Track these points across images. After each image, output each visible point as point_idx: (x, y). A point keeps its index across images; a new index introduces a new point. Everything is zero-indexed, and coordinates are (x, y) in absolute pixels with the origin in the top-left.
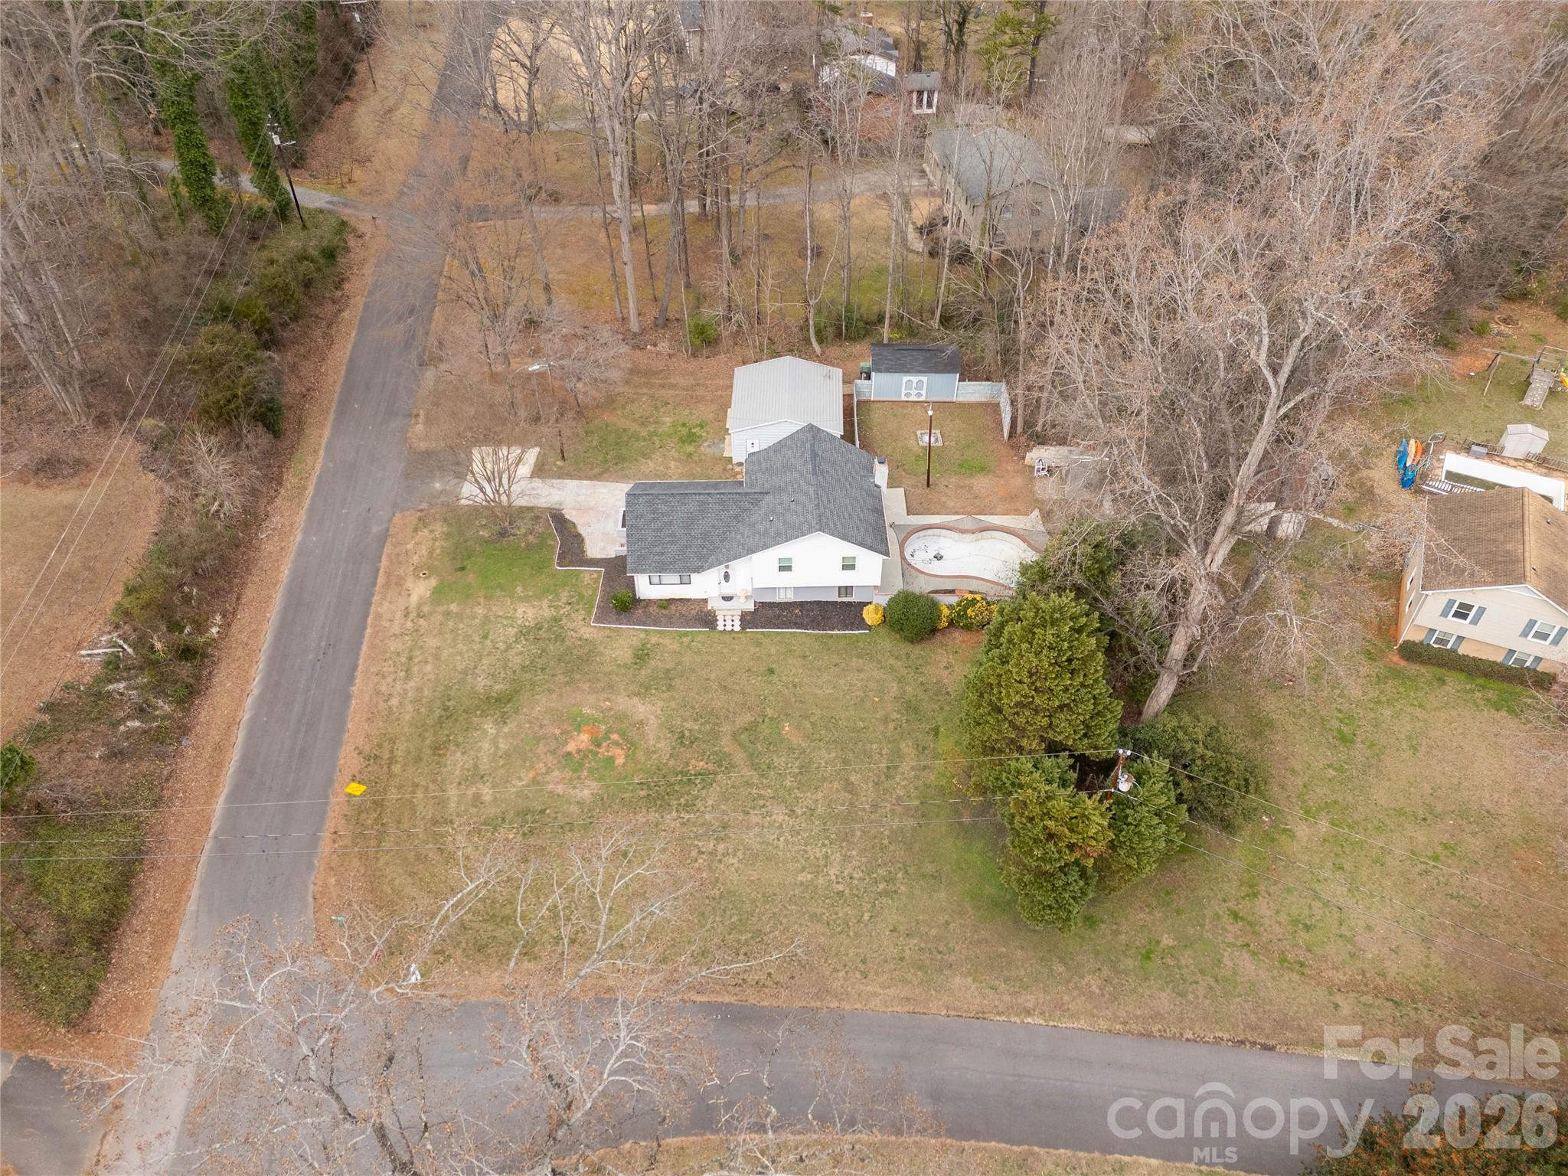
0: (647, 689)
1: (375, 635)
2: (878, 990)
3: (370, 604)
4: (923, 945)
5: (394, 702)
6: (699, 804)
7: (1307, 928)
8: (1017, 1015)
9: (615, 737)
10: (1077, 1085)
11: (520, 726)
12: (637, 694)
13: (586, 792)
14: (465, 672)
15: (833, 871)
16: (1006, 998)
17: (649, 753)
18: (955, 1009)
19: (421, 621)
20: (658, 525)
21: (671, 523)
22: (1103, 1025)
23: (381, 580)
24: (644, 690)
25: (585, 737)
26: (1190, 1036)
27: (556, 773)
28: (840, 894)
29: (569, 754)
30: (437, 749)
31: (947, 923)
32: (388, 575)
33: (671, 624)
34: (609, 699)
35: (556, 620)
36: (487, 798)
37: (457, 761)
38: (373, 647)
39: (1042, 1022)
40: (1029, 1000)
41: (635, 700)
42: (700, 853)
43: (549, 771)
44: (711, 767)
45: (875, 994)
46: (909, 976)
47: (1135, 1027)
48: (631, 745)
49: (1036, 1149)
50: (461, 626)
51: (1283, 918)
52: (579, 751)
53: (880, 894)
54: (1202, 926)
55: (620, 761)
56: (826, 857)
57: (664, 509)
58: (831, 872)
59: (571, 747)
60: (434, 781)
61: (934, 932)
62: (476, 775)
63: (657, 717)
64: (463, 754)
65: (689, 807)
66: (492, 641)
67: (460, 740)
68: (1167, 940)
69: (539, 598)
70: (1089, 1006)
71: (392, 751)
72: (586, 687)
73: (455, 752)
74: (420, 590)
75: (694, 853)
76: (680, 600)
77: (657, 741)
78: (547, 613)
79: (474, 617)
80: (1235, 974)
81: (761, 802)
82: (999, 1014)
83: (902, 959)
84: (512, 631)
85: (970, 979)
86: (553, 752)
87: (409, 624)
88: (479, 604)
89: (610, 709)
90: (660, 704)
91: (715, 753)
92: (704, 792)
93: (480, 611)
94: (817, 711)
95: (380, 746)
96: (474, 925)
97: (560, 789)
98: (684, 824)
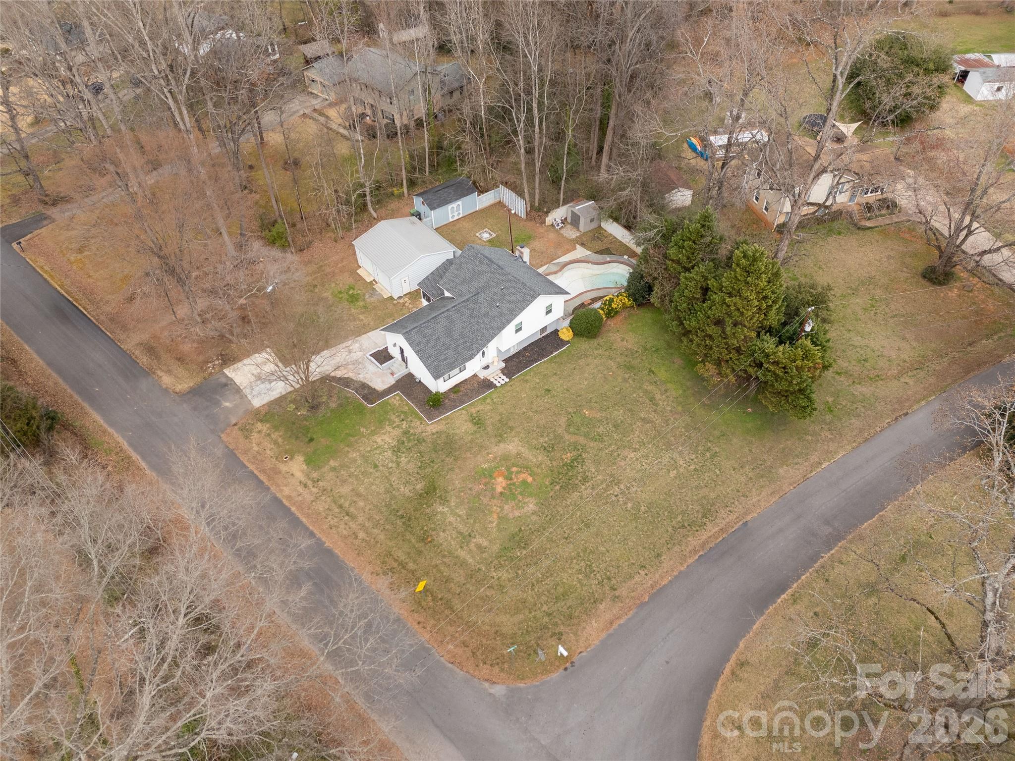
0: (501, 436)
1: (300, 508)
2: (758, 498)
4: (752, 467)
5: (361, 535)
6: (589, 474)
7: (865, 360)
8: (817, 467)
9: (514, 469)
10: (867, 478)
11: (458, 497)
12: (500, 442)
13: (531, 506)
14: (387, 491)
16: (806, 464)
17: (539, 466)
18: (794, 483)
19: (321, 484)
20: (432, 343)
21: (439, 338)
22: (849, 448)
23: (263, 478)
24: (500, 438)
25: (500, 479)
26: (880, 429)
27: (506, 507)
28: (695, 470)
29: (501, 493)
30: (423, 539)
31: (750, 451)
32: (263, 471)
34: (488, 454)
35: (406, 433)
36: (485, 543)
37: (445, 538)
38: (308, 516)
39: (828, 463)
40: (814, 458)
41: (502, 445)
43: (502, 508)
44: (574, 453)
45: (759, 501)
46: (762, 483)
47: (860, 440)
48: (527, 468)
49: (881, 513)
50: (352, 470)
51: (854, 363)
52: (504, 488)
53: (711, 458)
54: (833, 385)
55: (530, 479)
56: (671, 458)
57: (428, 332)
58: (681, 463)
59: (499, 489)
60: (444, 556)
61: (749, 458)
62: (465, 539)
63: (522, 447)
64: (444, 531)
65: (585, 479)
66: (383, 466)
67: (433, 526)
68: (830, 400)
69: (382, 428)
70: (836, 444)
71: (396, 560)
72: (468, 455)
73: (438, 534)
74: (297, 467)
75: (614, 498)
77: (536, 458)
78: (397, 432)
79: (355, 461)
80: (864, 395)
81: (616, 454)
82: (811, 472)
83: (751, 478)
84: (388, 454)
85: (785, 467)
86: (493, 497)
87: (315, 490)
88: (348, 452)
89: (495, 458)
90: (516, 439)
91: (569, 446)
92: (584, 467)
93: (354, 455)
94: (592, 395)
95: (384, 562)
96: (554, 608)
97: (517, 514)
98: (593, 488)
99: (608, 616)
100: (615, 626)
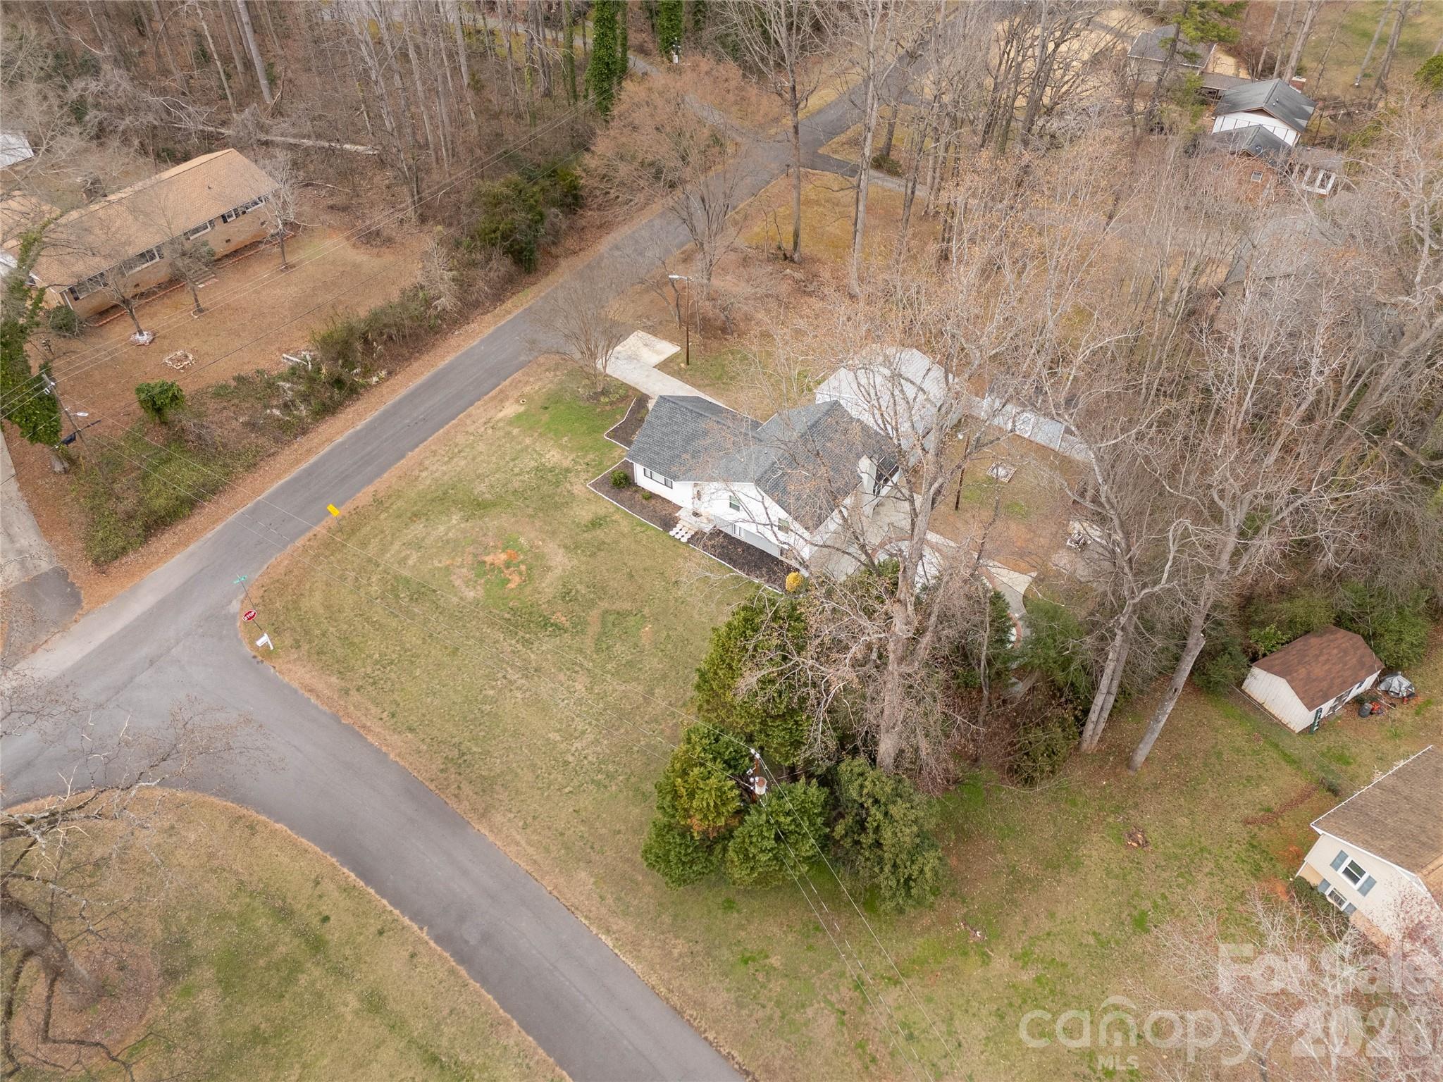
0: (577, 547)
1: (456, 426)
2: (523, 843)
3: (472, 405)
4: (586, 835)
5: (424, 474)
6: (536, 644)
7: (910, 1037)
8: (599, 927)
9: (523, 567)
10: (588, 1005)
11: (473, 528)
12: (566, 547)
13: (472, 594)
14: (479, 476)
15: (578, 745)
16: (604, 911)
17: (535, 590)
18: (559, 892)
19: (490, 431)
20: (668, 430)
21: (677, 433)
22: (654, 980)
23: (493, 393)
24: (573, 548)
25: (503, 557)
26: (711, 1037)
27: (464, 570)
28: (567, 763)
29: (485, 562)
30: (415, 515)
31: (619, 832)
32: (501, 391)
33: (640, 513)
34: (543, 541)
35: (568, 470)
36: (410, 562)
37: (418, 528)
38: (448, 433)
39: (611, 945)
40: (618, 924)
41: (562, 551)
42: (504, 677)
43: (461, 566)
44: (568, 624)
45: (517, 844)
46: (553, 848)
47: (675, 999)
48: (529, 578)
49: (515, 1023)
50: (508, 445)
51: (899, 1016)
52: (492, 564)
53: (593, 781)
54: (819, 971)
55: (511, 586)
56: (583, 733)
57: (679, 418)
58: (575, 745)
59: (488, 559)
60: (393, 535)
61: (603, 831)
62: (418, 545)
63: (564, 570)
64: (425, 527)
65: (527, 643)
66: (515, 464)
67: (432, 517)
68: (775, 961)
69: (572, 450)
70: (658, 960)
71: (392, 504)
72: (539, 524)
73: (422, 523)
74: (511, 409)
75: (500, 675)
76: (664, 499)
77: (548, 586)
78: (567, 463)
79: (520, 443)
80: (806, 1025)
81: (577, 668)
82: (586, 917)
83: (562, 834)
84: (533, 464)
85: (592, 880)
86: (475, 555)
87: (482, 430)
88: (532, 436)
89: (538, 547)
90: (575, 562)
91: (579, 617)
92: (547, 638)
93: (528, 441)
94: (681, 629)
95: (390, 497)
96: (331, 638)
97: (457, 582)
98: (513, 652)
99: (320, 686)
100: (307, 695)
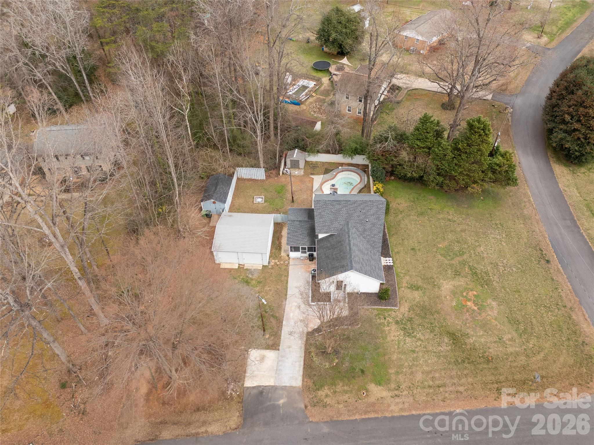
0: (435, 285)
1: (415, 409)
2: (537, 229)
3: (393, 418)
4: (517, 219)
5: (461, 389)
6: (484, 271)
8: (531, 202)
9: (464, 294)
10: (547, 194)
11: (469, 328)
12: (439, 288)
13: (493, 303)
14: (439, 357)
15: (498, 237)
16: (527, 204)
17: (467, 284)
18: (536, 214)
19: (403, 386)
23: (372, 415)
25: (468, 304)
27: (489, 313)
28: (506, 236)
29: (478, 309)
30: (488, 361)
31: (507, 213)
32: (366, 412)
34: (445, 297)
35: (397, 323)
36: (510, 336)
37: (493, 351)
39: (531, 198)
40: (525, 200)
42: (505, 270)
43: (489, 315)
44: (467, 267)
45: (539, 229)
46: (529, 222)
48: (466, 289)
49: (568, 204)
50: (406, 364)
52: (475, 306)
53: (503, 227)
55: (475, 293)
56: (493, 238)
59: (475, 308)
60: (507, 359)
61: (511, 216)
63: (450, 281)
64: (489, 348)
65: (487, 273)
66: (416, 347)
67: (482, 351)
71: (493, 383)
72: (439, 306)
73: (489, 352)
74: (377, 393)
75: (506, 272)
77: (461, 282)
78: (394, 327)
79: (400, 359)
81: (477, 254)
82: (533, 205)
83: (524, 224)
84: (408, 340)
85: (524, 210)
86: (480, 314)
87: (405, 393)
88: (390, 358)
89: (451, 296)
90: (441, 281)
91: (460, 265)
92: (478, 269)
93: (395, 357)
95: (490, 389)
96: (566, 335)
97: (496, 312)
98: (494, 275)
99: (582, 318)
100: (589, 320)
